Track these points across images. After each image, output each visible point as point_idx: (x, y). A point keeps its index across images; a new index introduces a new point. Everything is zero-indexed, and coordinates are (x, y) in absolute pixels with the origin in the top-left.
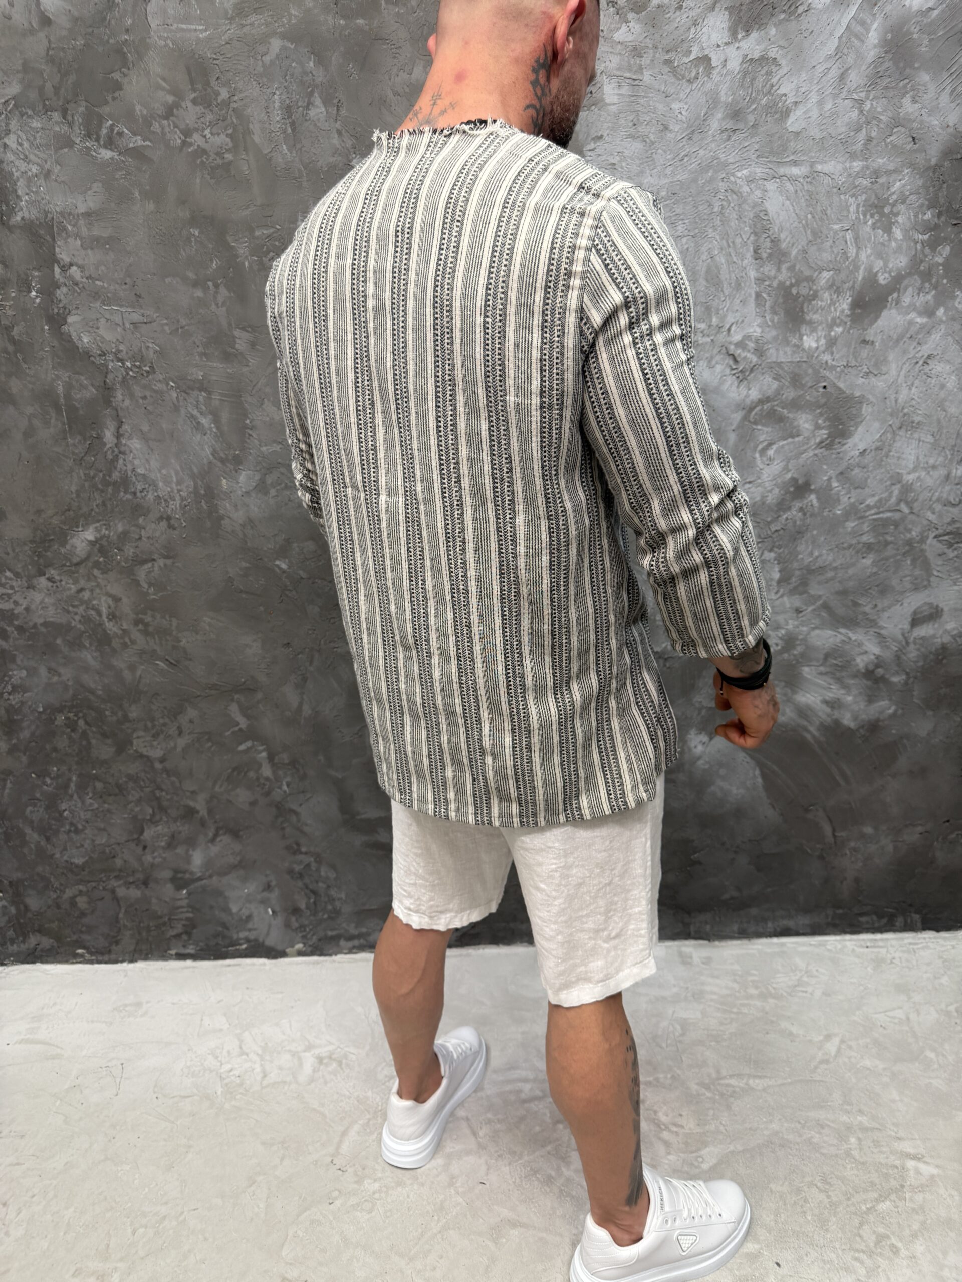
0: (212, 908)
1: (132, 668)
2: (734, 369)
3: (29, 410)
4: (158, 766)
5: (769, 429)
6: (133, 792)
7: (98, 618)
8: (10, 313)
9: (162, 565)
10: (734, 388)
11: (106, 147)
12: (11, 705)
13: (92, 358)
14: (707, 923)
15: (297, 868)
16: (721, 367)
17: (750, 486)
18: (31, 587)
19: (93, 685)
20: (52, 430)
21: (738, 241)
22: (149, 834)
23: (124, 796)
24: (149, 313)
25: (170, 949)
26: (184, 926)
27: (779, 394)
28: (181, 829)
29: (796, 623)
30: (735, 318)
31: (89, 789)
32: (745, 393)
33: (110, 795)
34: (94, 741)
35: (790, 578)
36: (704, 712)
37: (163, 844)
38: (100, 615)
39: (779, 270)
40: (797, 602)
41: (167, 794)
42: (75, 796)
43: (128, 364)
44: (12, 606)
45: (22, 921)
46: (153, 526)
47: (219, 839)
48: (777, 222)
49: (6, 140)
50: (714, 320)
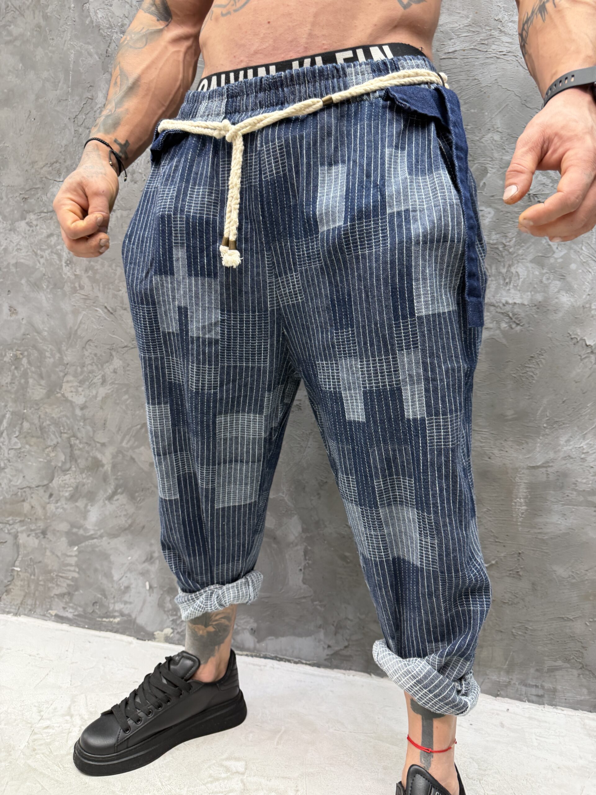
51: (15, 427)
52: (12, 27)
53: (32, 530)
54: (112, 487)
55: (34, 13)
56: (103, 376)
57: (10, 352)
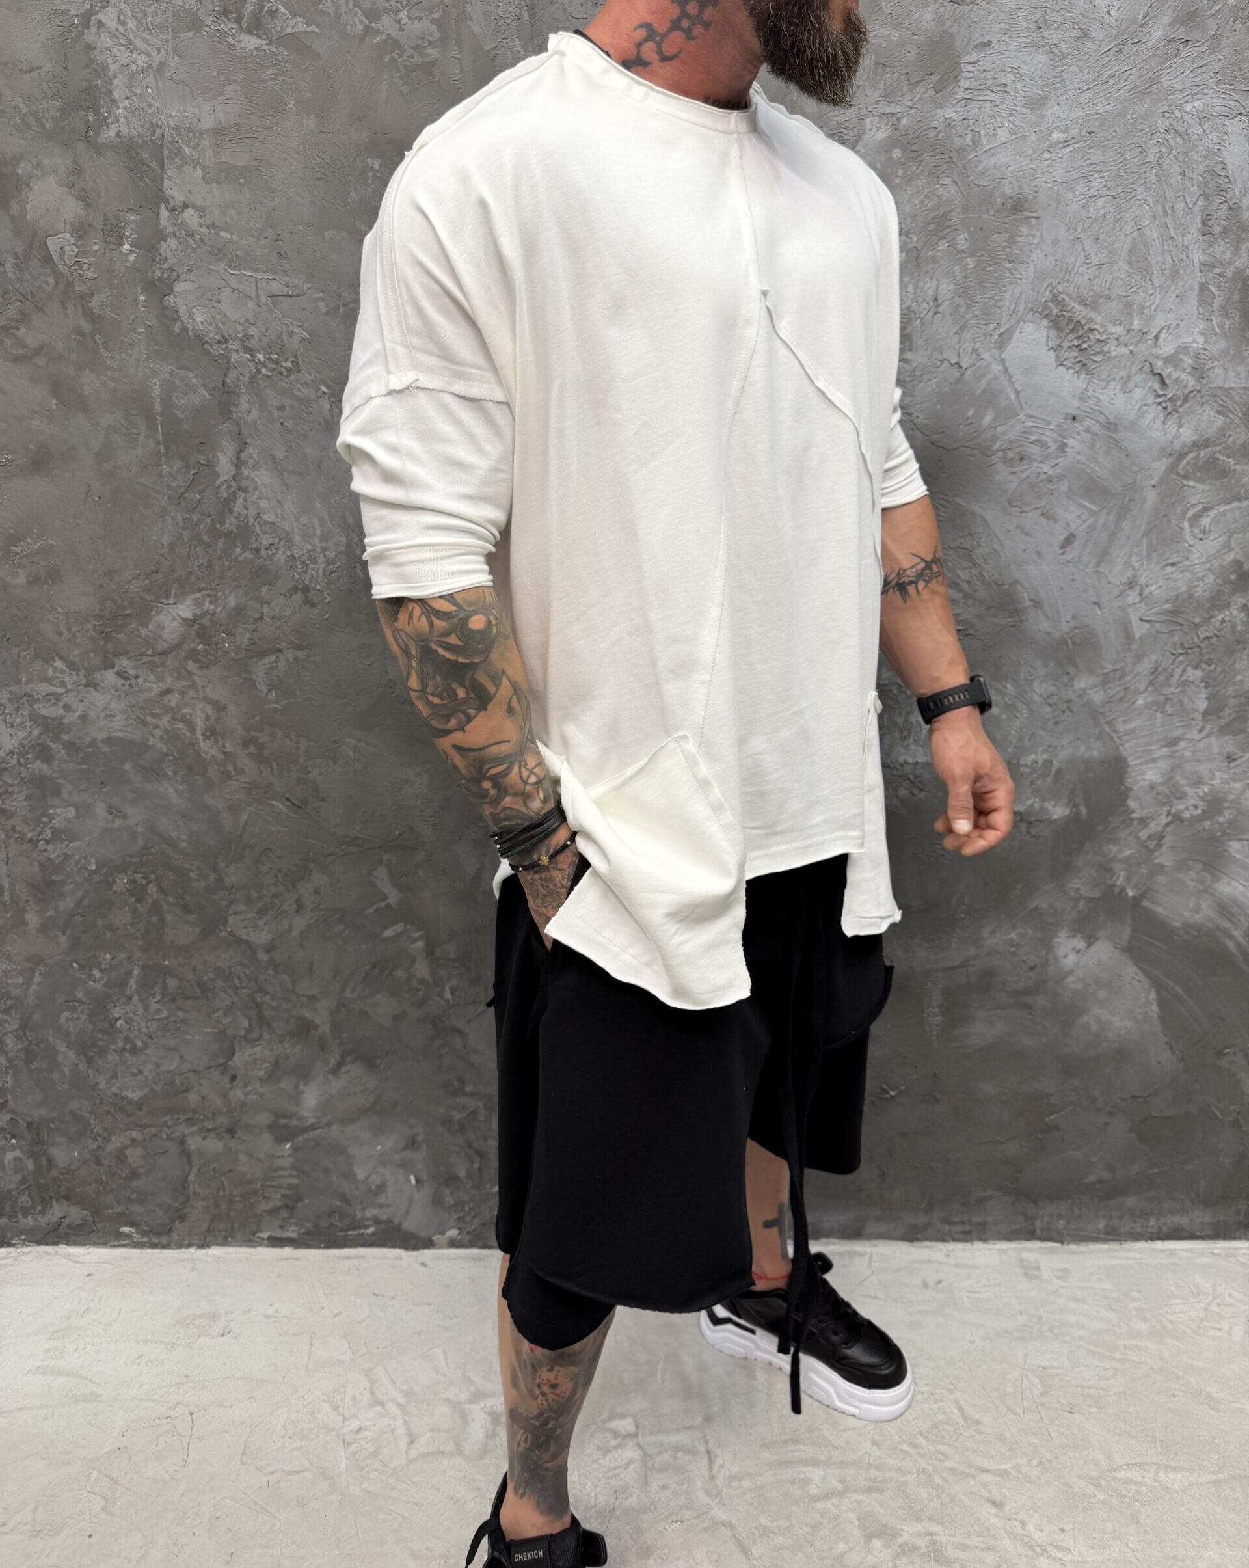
0: (327, 1170)
1: (234, 809)
2: (1160, 396)
3: (108, 420)
4: (263, 956)
5: (1206, 487)
6: (222, 994)
7: (188, 734)
8: (89, 274)
9: (291, 660)
10: (1158, 424)
11: (250, 32)
12: (49, 859)
13: (207, 347)
14: (1060, 1217)
15: (458, 1116)
16: (1142, 391)
17: (1173, 569)
18: (91, 684)
19: (174, 835)
20: (139, 451)
21: (1180, 206)
22: (240, 1059)
23: (208, 1000)
24: (296, 282)
25: (261, 1231)
26: (284, 1196)
27: (1224, 435)
28: (288, 1051)
29: (1226, 776)
30: (1165, 321)
31: (157, 989)
32: (1174, 431)
33: (187, 998)
34: (169, 918)
35: (1221, 709)
36: (1081, 904)
37: (261, 1073)
38: (192, 729)
39: (1237, 252)
40: (1230, 744)
41: (272, 999)
42: (135, 999)
43: (261, 357)
44: (61, 712)
45: (42, 1181)
46: (282, 600)
47: (344, 1069)
48: (1238, 180)
49: (101, 16)
50: (1136, 322)
51: (153, 988)
52: (23, 330)
53: (209, 1130)
54: (336, 1055)
55: (64, 307)
56: (297, 900)
57: (122, 876)
